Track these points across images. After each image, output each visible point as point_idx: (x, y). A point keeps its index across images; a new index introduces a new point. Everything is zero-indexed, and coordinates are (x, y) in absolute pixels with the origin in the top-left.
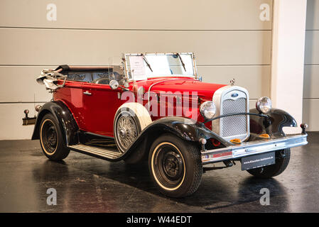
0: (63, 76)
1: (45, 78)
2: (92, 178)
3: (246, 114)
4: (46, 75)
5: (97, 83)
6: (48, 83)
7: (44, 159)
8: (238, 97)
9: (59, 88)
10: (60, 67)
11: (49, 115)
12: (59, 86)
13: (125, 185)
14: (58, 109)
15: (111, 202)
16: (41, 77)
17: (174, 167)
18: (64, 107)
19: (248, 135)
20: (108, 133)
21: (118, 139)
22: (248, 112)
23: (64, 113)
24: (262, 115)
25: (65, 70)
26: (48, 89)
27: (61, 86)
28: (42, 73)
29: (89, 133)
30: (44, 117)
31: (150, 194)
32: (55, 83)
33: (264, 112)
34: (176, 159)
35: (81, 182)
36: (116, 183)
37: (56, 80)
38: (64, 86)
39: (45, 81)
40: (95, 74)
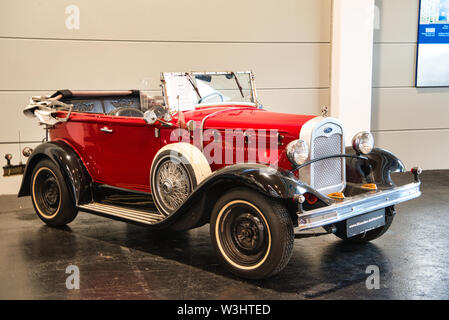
0: (67, 106)
1: (37, 108)
2: (120, 252)
3: (341, 156)
4: (38, 104)
5: (117, 114)
6: (43, 115)
7: (38, 224)
8: (332, 133)
9: (60, 123)
10: (58, 93)
11: (46, 162)
12: (61, 120)
13: (172, 262)
14: (60, 153)
15: (163, 290)
16: (30, 107)
17: (251, 236)
18: (69, 150)
19: (343, 184)
20: (141, 186)
21: (158, 195)
22: (344, 153)
23: (68, 157)
24: (361, 156)
25: (67, 97)
26: (42, 124)
27: (65, 120)
28: (32, 102)
29: (106, 186)
30: (39, 165)
31: (215, 276)
32: (54, 115)
33: (365, 152)
34: (253, 223)
35: (107, 260)
36: (157, 258)
37: (54, 111)
38: (69, 120)
39: (37, 112)
40: (107, 102)
